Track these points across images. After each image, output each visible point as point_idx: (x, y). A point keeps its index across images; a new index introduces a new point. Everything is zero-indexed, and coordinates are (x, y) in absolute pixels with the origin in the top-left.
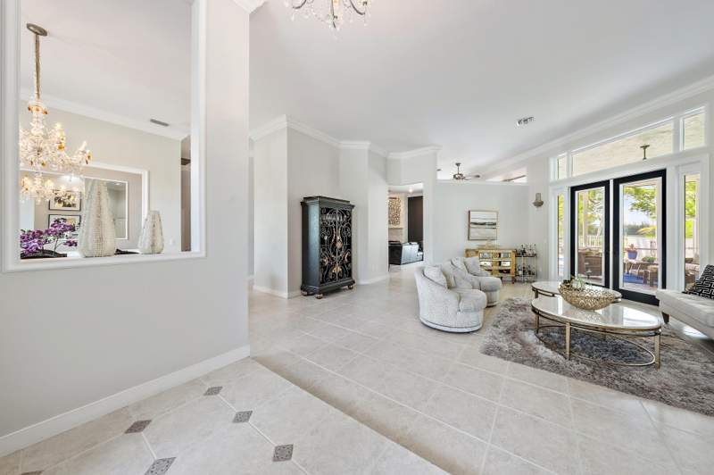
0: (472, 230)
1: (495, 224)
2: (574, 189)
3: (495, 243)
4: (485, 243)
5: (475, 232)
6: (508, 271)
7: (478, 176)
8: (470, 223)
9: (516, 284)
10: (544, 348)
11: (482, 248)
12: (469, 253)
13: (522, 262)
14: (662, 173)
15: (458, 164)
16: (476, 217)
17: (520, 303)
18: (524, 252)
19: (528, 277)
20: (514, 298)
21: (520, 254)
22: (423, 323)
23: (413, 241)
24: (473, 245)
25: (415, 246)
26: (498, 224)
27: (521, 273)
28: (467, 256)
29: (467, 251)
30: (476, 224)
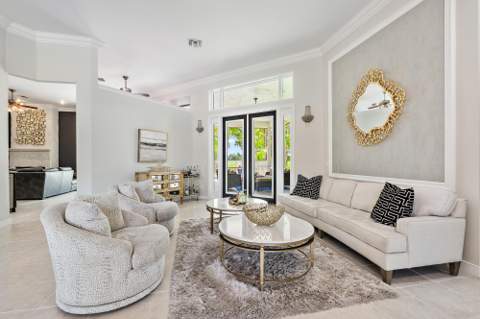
0: (142, 151)
1: (165, 146)
2: (225, 119)
3: (165, 165)
4: (154, 165)
5: (146, 153)
6: (177, 192)
7: (148, 95)
8: (140, 143)
9: (184, 204)
10: (237, 283)
11: (152, 170)
12: (140, 176)
13: (189, 181)
14: (273, 113)
15: (125, 78)
16: (146, 137)
17: (194, 224)
18: (189, 173)
19: (194, 196)
20: (187, 220)
21: (187, 174)
22: (62, 311)
23: (65, 166)
24: (143, 168)
25: (68, 172)
26: (168, 146)
27: (187, 192)
28: (137, 180)
29: (137, 174)
30: (146, 144)
